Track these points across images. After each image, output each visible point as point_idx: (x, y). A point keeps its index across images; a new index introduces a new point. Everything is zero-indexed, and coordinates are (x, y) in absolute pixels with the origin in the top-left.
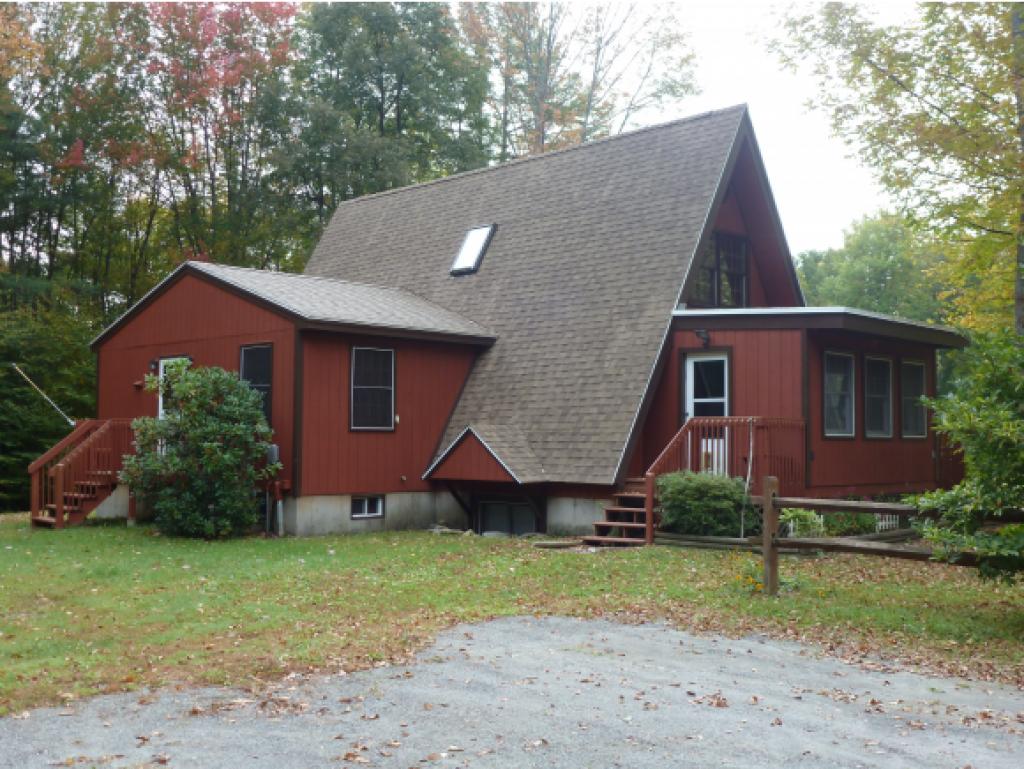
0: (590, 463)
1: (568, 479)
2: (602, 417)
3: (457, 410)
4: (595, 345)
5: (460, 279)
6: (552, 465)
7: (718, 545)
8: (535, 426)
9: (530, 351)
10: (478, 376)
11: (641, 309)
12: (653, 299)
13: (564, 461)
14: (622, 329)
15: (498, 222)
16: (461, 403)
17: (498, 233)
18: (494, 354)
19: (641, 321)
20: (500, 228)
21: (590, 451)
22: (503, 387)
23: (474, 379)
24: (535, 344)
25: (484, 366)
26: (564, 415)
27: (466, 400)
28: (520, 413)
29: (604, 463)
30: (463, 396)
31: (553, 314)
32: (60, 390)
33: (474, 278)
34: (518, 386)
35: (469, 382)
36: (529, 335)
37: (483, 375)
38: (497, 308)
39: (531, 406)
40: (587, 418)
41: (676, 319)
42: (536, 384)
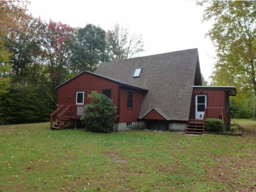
0: (181, 116)
1: (176, 119)
2: (181, 107)
3: (142, 104)
4: (175, 92)
5: (135, 79)
6: (171, 117)
7: (222, 134)
8: (164, 108)
9: (158, 93)
10: (146, 98)
11: (185, 85)
12: (187, 83)
13: (174, 116)
14: (181, 89)
15: (142, 67)
16: (143, 103)
17: (143, 70)
18: (149, 93)
19: (185, 88)
20: (143, 69)
21: (180, 114)
22: (153, 100)
23: (145, 98)
24: (159, 92)
25: (147, 96)
26: (171, 106)
27: (144, 102)
28: (159, 106)
29: (185, 116)
30: (143, 102)
31: (162, 86)
32: (26, 99)
33: (139, 79)
34: (157, 100)
35: (144, 99)
36: (157, 90)
37: (147, 98)
38: (147, 84)
39: (162, 104)
40: (177, 107)
41: (194, 87)
42: (162, 100)
